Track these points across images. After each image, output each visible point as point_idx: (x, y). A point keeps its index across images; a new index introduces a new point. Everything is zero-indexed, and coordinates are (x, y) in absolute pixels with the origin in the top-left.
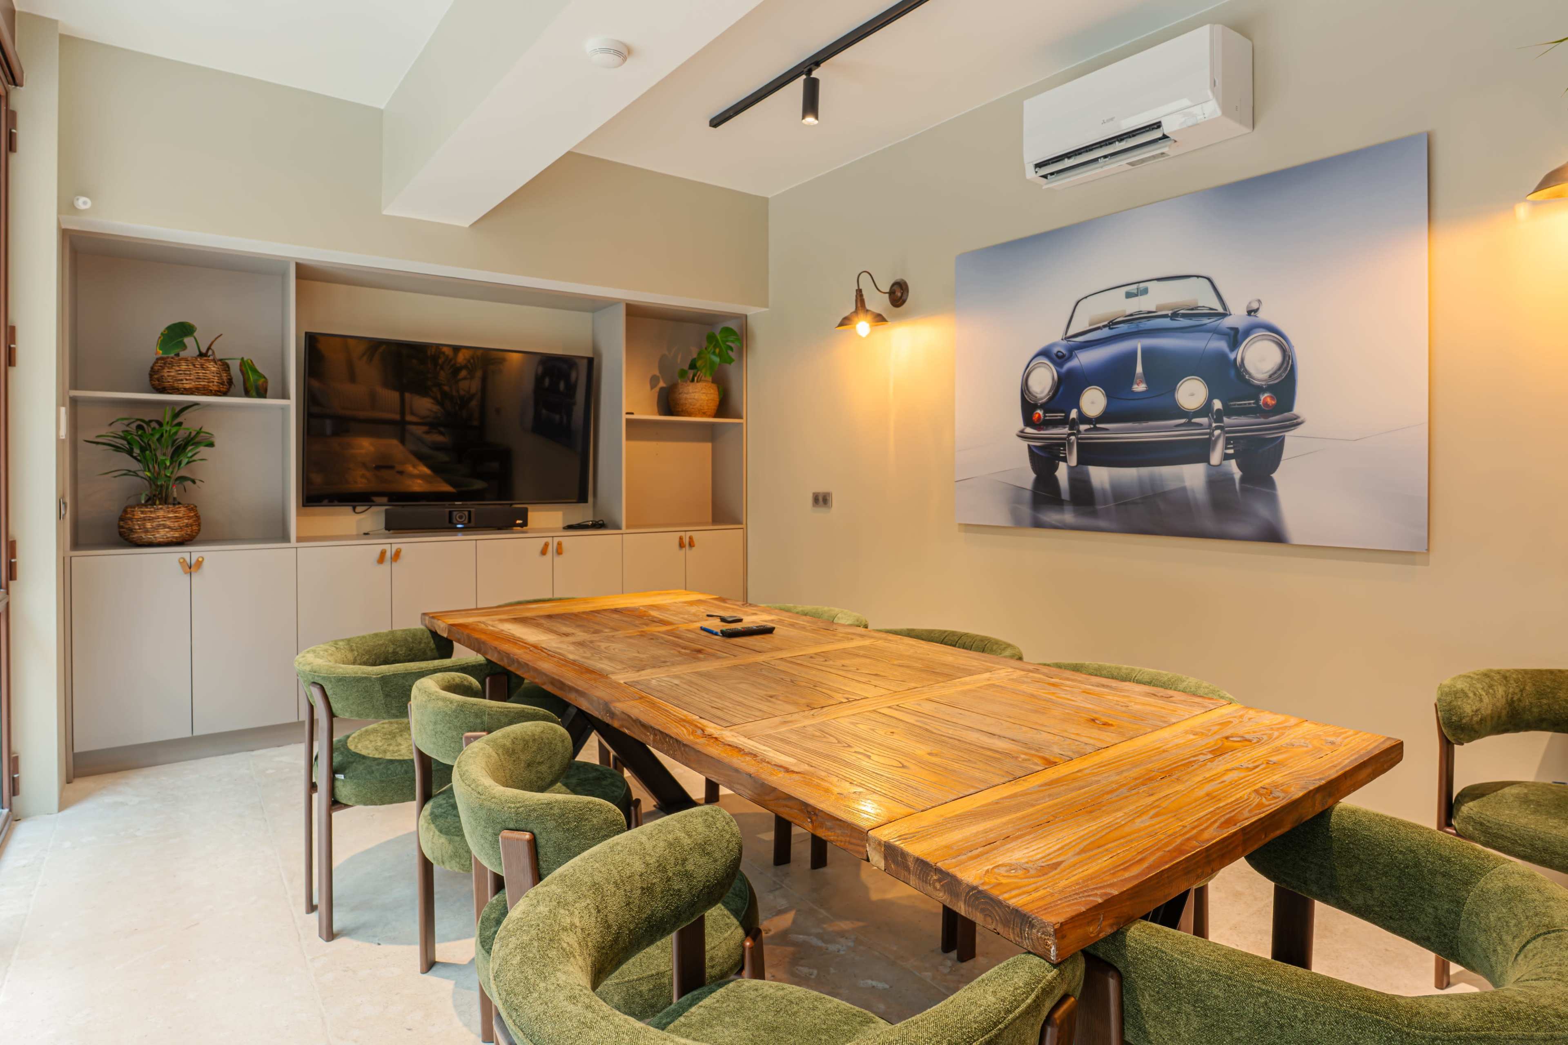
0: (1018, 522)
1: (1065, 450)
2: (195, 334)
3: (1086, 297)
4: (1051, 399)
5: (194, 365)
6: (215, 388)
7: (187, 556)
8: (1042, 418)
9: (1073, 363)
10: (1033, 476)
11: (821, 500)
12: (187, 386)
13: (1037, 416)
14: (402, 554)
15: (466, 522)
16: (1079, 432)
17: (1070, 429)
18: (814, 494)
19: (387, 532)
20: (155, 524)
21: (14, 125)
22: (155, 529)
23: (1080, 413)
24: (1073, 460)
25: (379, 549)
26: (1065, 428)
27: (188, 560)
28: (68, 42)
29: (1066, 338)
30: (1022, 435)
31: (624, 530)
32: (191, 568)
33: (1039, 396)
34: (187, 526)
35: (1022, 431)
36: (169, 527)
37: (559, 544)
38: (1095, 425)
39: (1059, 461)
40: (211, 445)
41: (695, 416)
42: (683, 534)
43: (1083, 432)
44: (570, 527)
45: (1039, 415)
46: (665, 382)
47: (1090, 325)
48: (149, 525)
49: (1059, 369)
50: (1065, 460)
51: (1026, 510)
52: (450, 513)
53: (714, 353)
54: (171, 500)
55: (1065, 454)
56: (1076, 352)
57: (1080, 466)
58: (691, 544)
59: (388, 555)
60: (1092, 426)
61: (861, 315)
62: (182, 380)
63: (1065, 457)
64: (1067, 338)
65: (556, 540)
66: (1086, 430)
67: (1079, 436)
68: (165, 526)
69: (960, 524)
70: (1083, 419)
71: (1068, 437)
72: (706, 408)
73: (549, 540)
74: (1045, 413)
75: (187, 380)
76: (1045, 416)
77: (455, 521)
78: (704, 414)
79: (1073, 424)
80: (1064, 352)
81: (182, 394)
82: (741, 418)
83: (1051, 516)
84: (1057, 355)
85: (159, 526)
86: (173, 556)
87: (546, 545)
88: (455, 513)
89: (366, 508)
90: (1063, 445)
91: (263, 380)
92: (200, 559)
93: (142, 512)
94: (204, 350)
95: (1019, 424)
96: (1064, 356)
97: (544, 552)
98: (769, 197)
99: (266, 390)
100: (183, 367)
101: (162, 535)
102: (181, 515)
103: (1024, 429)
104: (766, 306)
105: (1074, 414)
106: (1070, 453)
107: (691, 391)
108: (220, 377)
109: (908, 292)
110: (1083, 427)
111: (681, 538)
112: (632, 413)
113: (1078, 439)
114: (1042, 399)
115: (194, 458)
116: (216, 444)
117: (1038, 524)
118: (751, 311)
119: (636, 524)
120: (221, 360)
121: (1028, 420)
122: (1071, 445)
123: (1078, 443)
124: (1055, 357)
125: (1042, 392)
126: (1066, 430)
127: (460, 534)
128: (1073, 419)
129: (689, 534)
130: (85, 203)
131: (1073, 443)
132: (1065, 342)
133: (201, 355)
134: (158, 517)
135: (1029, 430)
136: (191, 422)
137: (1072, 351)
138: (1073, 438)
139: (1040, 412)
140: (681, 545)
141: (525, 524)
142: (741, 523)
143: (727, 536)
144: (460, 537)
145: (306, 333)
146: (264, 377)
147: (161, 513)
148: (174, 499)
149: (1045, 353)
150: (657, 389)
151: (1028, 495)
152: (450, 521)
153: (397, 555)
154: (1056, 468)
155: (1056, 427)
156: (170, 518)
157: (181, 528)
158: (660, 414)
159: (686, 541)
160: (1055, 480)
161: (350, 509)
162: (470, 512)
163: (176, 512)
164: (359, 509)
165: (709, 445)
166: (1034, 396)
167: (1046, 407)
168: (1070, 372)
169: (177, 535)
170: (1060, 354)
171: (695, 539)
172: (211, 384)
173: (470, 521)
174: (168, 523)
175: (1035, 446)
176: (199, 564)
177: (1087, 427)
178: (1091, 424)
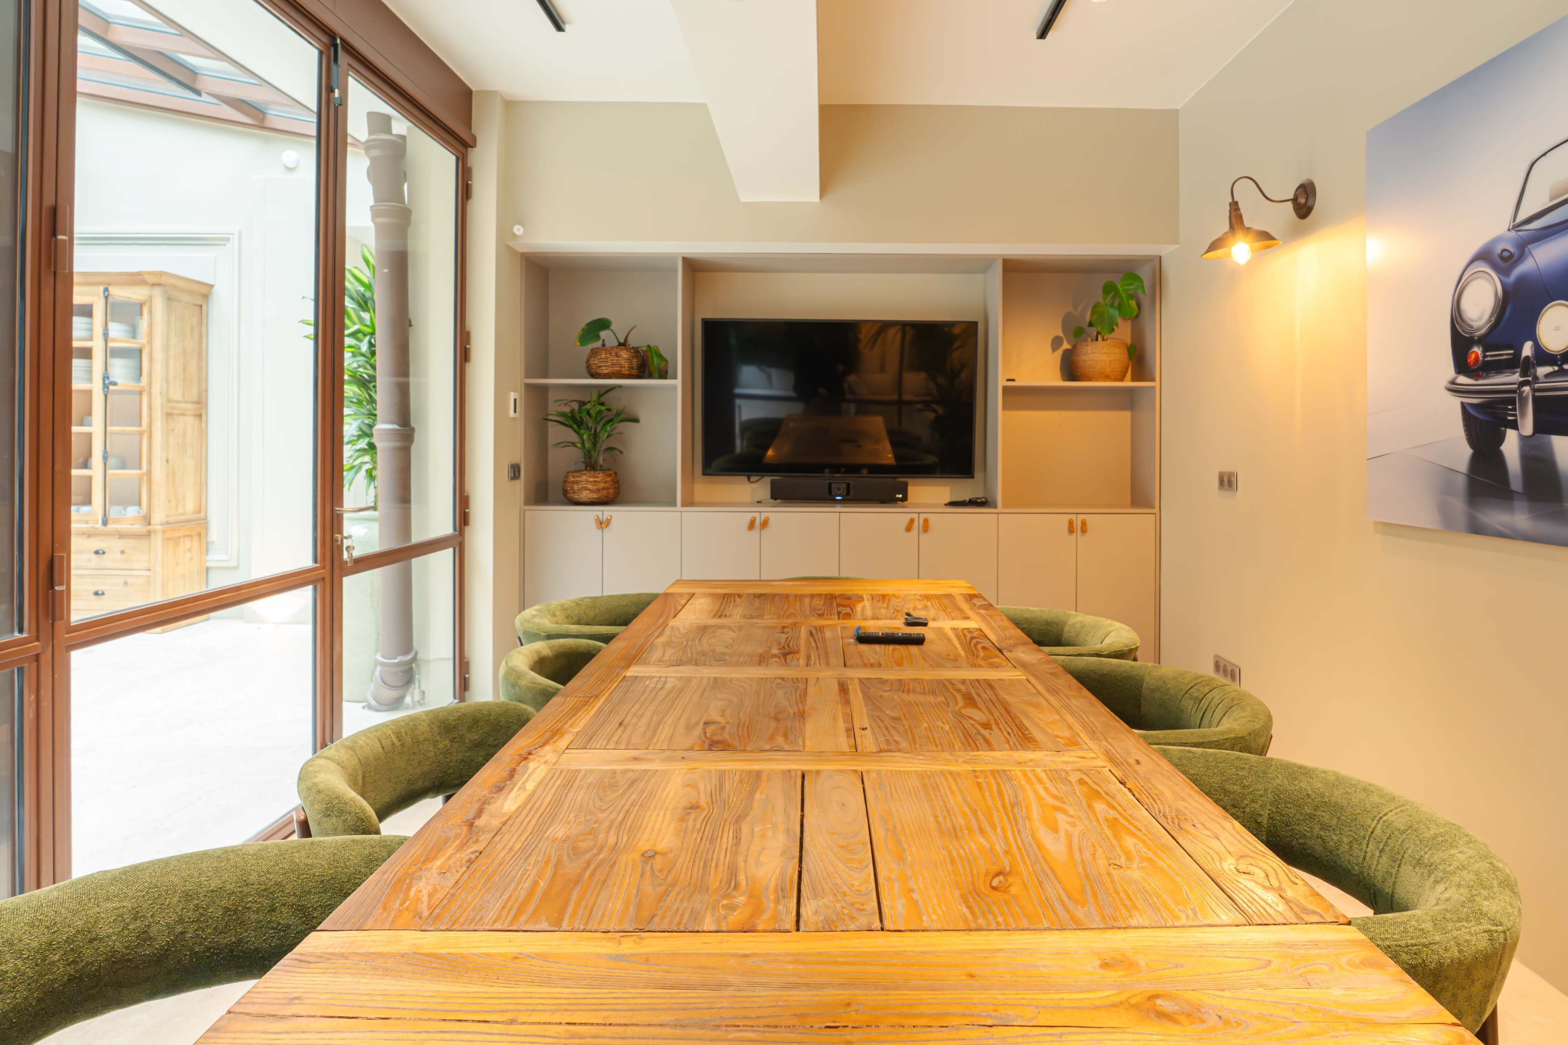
0: (1448, 523)
1: (1514, 409)
2: (612, 327)
3: (1544, 154)
4: (1493, 328)
5: (610, 354)
6: (627, 372)
7: (600, 514)
8: (1481, 359)
9: (1526, 266)
10: (1468, 451)
11: (1227, 482)
12: (605, 372)
13: (1473, 356)
14: (771, 522)
15: (844, 493)
16: (1536, 378)
17: (1522, 376)
18: (1220, 473)
19: (773, 501)
20: (580, 486)
21: (470, 178)
22: (580, 490)
23: (1537, 347)
24: (1527, 426)
25: (750, 516)
26: (1514, 373)
27: (601, 517)
28: (511, 106)
29: (1514, 227)
30: (1454, 389)
31: (1000, 509)
32: (603, 524)
33: (1476, 325)
34: (604, 489)
35: (1453, 382)
36: (589, 490)
37: (926, 521)
38: (1560, 366)
39: (1507, 427)
40: (636, 420)
41: (1096, 380)
42: (1073, 517)
43: (1542, 379)
44: (953, 504)
45: (1477, 353)
46: (1069, 343)
47: (1551, 200)
48: (576, 487)
49: (1503, 278)
50: (1514, 425)
51: (1459, 505)
52: (830, 484)
53: (1112, 305)
54: (599, 468)
55: (1515, 415)
56: (1529, 246)
57: (1537, 435)
58: (1084, 529)
59: (757, 523)
60: (1556, 368)
61: (1240, 235)
62: (601, 367)
63: (1516, 421)
64: (1516, 227)
65: (923, 516)
66: (1547, 376)
67: (1536, 385)
68: (587, 489)
69: (1376, 523)
70: (1543, 357)
71: (1519, 388)
72: (1108, 370)
73: (915, 516)
74: (1484, 351)
75: (605, 366)
76: (1485, 356)
77: (833, 493)
78: (1107, 378)
79: (1527, 367)
80: (1512, 250)
81: (604, 378)
82: (1153, 380)
83: (1496, 517)
84: (1501, 257)
85: (583, 488)
86: (591, 513)
87: (912, 521)
88: (833, 485)
89: (759, 477)
90: (1512, 401)
91: (664, 363)
92: (609, 518)
93: (573, 476)
94: (622, 341)
95: (1448, 370)
96: (1512, 255)
97: (909, 529)
98: (1179, 108)
99: (666, 372)
100: (603, 356)
101: (585, 495)
102: (599, 480)
103: (1455, 378)
104: (1178, 243)
105: (1527, 350)
106: (1523, 414)
107: (1090, 352)
108: (630, 363)
109: (1315, 195)
110: (1542, 371)
111: (1071, 523)
112: (1013, 380)
113: (1534, 390)
114: (1479, 329)
115: (614, 432)
116: (642, 419)
117: (1476, 529)
118: (1164, 250)
119: (1018, 503)
120: (633, 348)
121: (1462, 365)
122: (1523, 400)
123: (1534, 398)
124: (1499, 260)
125: (1481, 318)
126: (1516, 377)
127: (838, 505)
128: (1527, 358)
129: (1080, 517)
130: (518, 230)
131: (1526, 398)
132: (1513, 234)
133: (620, 344)
134: (582, 481)
135: (1462, 379)
136: (615, 402)
137: (1524, 246)
138: (1527, 389)
139: (1478, 350)
140: (1071, 530)
141: (905, 499)
142: (1152, 507)
143: (1142, 521)
144: (839, 509)
145: (703, 319)
146: (667, 361)
147: (584, 478)
148: (601, 466)
149: (1484, 256)
150: (1059, 352)
151: (1461, 482)
152: (830, 492)
153: (765, 524)
154: (1501, 439)
155: (1501, 373)
156: (590, 482)
157: (598, 490)
158: (1064, 380)
159: (1078, 525)
160: (1500, 459)
161: (745, 478)
162: (848, 485)
163: (596, 477)
164: (753, 479)
165: (1127, 414)
166: (1470, 326)
167: (1488, 341)
168: (1522, 280)
169: (595, 496)
170: (1506, 254)
171: (1088, 522)
172: (623, 369)
173: (848, 493)
174: (589, 486)
175: (1471, 405)
176: (608, 522)
177: (1548, 369)
178: (1556, 365)
